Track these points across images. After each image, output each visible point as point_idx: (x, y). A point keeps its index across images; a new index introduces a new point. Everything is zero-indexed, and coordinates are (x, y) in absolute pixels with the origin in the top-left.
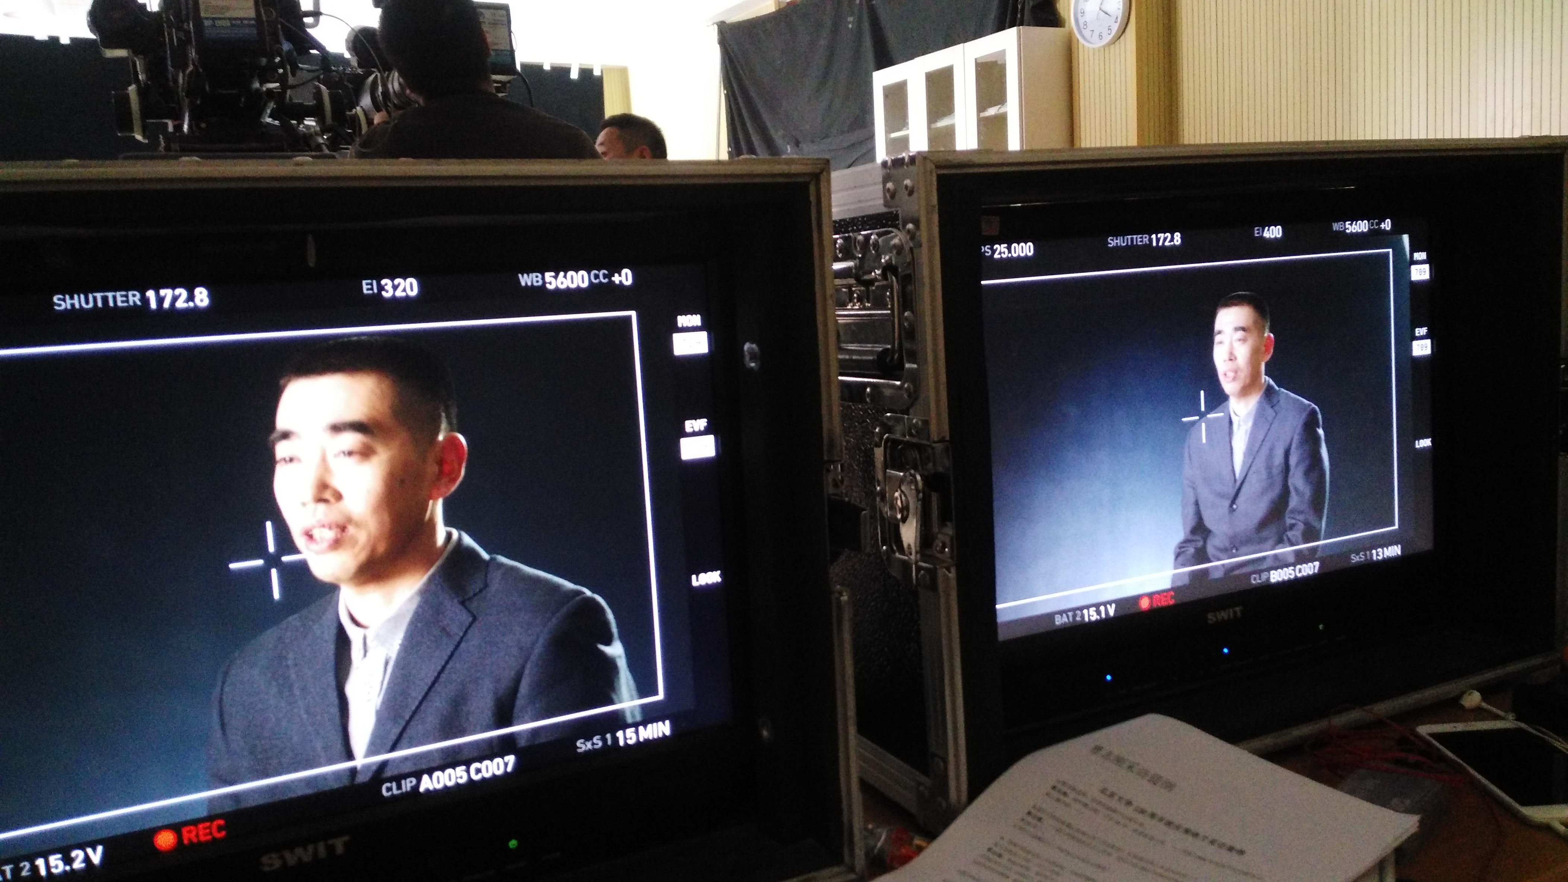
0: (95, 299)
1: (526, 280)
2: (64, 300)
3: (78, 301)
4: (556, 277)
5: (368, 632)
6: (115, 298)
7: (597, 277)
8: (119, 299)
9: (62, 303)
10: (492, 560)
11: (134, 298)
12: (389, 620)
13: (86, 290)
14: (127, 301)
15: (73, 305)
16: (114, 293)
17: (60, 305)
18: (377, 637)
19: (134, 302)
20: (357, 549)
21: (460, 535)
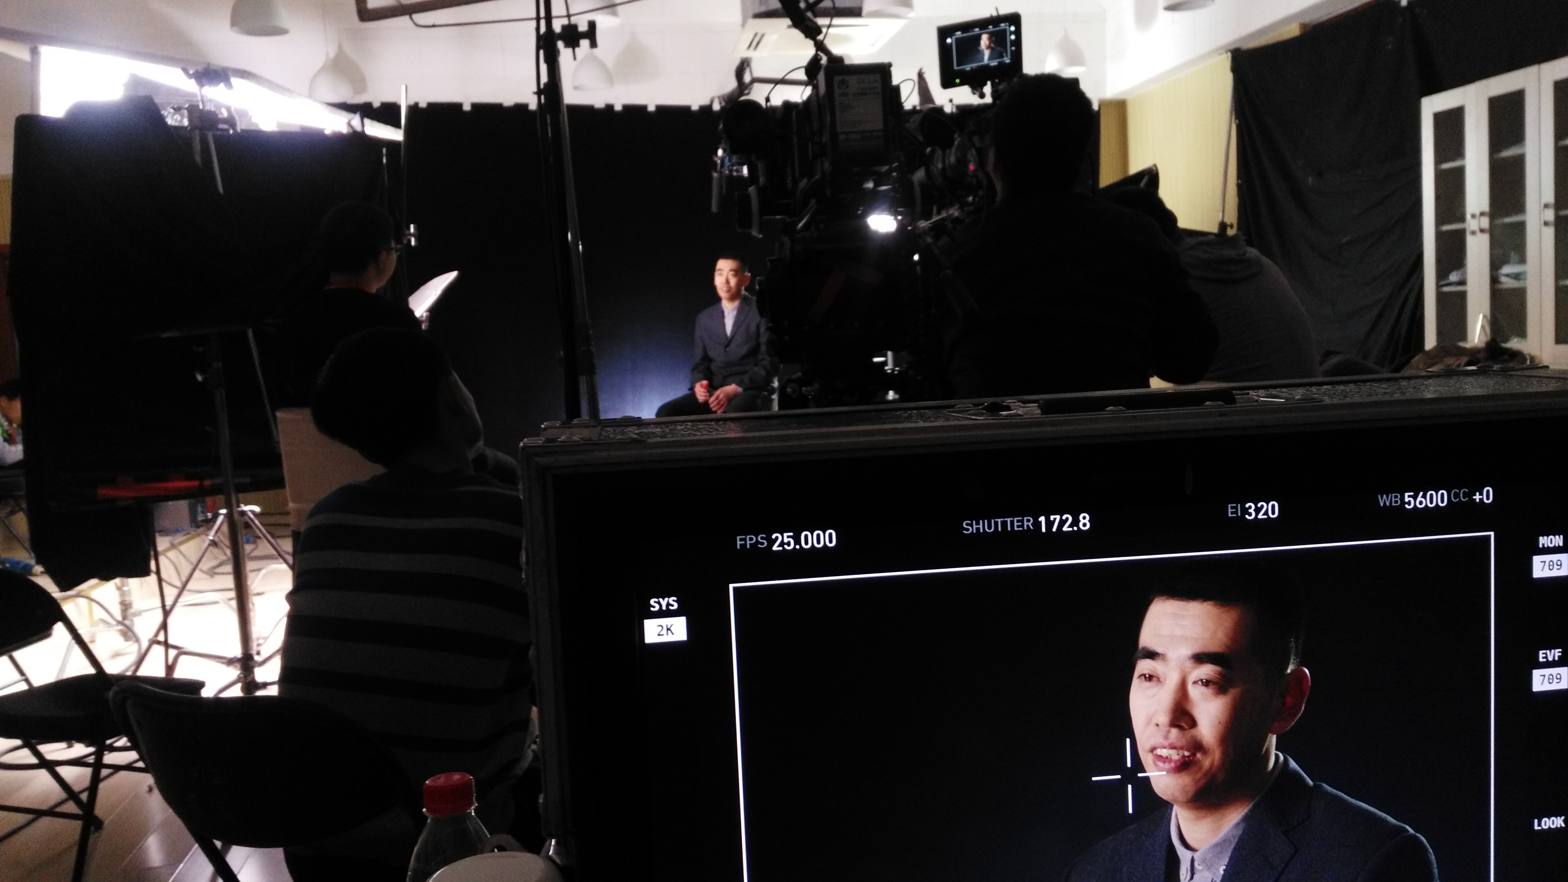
0: (996, 523)
1: (1384, 500)
2: (971, 525)
3: (982, 526)
4: (1415, 498)
5: (1197, 856)
6: (1012, 522)
7: (1457, 495)
8: (1014, 523)
9: (970, 528)
10: (1317, 787)
11: (1028, 522)
12: (1216, 845)
13: (989, 516)
14: (1022, 526)
15: (978, 529)
16: (1012, 519)
17: (968, 530)
18: (1203, 861)
19: (1028, 526)
20: (1199, 775)
21: (1286, 759)
